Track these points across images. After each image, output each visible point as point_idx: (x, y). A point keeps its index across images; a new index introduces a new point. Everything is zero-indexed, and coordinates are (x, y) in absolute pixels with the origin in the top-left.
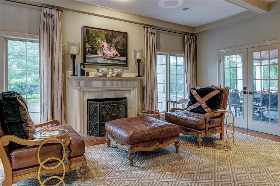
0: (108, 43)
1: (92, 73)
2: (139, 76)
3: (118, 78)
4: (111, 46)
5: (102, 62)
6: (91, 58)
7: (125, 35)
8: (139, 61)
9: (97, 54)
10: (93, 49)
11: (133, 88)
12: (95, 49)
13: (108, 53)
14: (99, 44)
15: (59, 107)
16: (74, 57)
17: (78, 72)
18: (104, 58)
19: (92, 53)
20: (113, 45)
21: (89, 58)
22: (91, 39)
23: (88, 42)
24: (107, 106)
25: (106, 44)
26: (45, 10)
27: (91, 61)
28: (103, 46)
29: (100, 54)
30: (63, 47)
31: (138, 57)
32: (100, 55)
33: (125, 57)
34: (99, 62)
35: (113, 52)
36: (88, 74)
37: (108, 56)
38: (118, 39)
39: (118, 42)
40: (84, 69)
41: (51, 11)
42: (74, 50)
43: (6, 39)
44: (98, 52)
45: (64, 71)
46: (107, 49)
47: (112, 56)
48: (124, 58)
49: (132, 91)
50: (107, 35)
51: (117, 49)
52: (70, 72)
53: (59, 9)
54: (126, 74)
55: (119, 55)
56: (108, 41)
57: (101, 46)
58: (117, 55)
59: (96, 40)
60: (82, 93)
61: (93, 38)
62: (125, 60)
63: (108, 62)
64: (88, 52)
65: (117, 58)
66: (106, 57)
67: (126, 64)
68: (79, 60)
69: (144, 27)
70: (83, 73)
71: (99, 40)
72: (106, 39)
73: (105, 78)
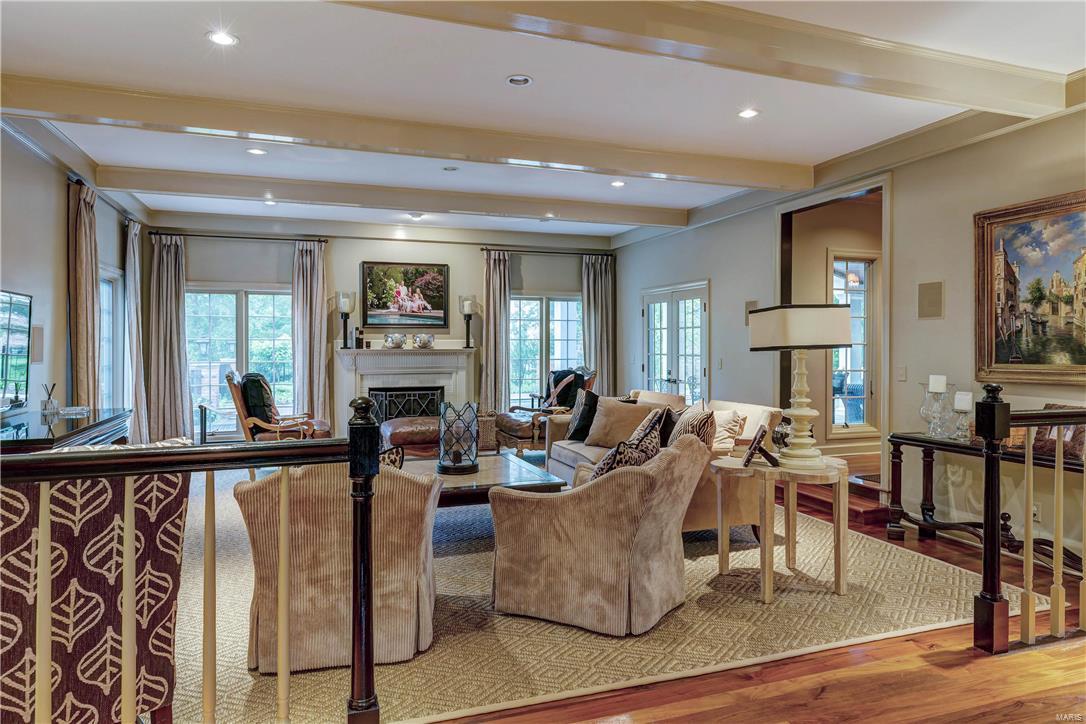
0: (408, 287)
1: (378, 342)
2: (468, 346)
3: (424, 350)
4: (414, 292)
5: (396, 322)
6: (377, 316)
7: (443, 270)
8: (468, 318)
9: (388, 308)
10: (379, 299)
11: (458, 368)
12: (384, 300)
13: (408, 304)
14: (391, 289)
15: (321, 399)
16: (346, 316)
17: (352, 342)
18: (401, 315)
19: (378, 307)
20: (418, 290)
21: (372, 316)
22: (376, 283)
23: (371, 287)
24: (400, 400)
25: (403, 290)
26: (300, 245)
27: (376, 321)
28: (399, 293)
29: (393, 308)
30: (328, 300)
31: (467, 311)
32: (392, 310)
33: (442, 309)
34: (392, 322)
35: (419, 302)
36: (368, 345)
37: (408, 310)
38: (427, 277)
39: (428, 283)
40: (361, 337)
41: (309, 245)
42: (345, 305)
43: (247, 293)
44: (389, 304)
45: (330, 339)
46: (405, 297)
47: (416, 310)
48: (440, 313)
49: (454, 375)
50: (407, 272)
51: (426, 297)
52: (339, 342)
53: (322, 240)
54: (440, 342)
55: (429, 307)
56: (409, 283)
57: (394, 293)
58: (425, 308)
59: (385, 284)
60: (359, 377)
61: (380, 281)
62: (442, 315)
63: (409, 322)
64: (372, 305)
65: (426, 313)
66: (404, 312)
67: (444, 324)
68: (355, 321)
69: (482, 250)
70: (359, 343)
71: (391, 283)
72: (405, 281)
73: (398, 351)
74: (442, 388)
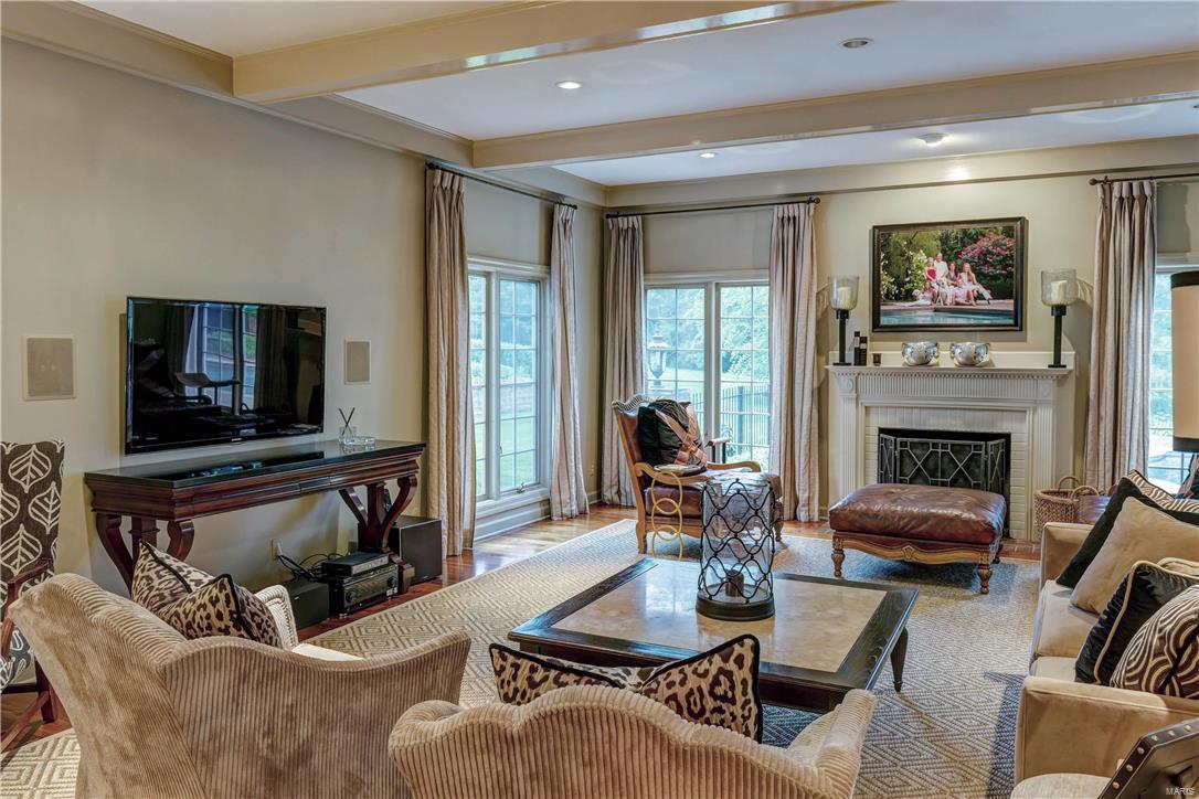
0: (948, 261)
1: (895, 355)
2: (1057, 363)
3: (969, 370)
4: (959, 270)
5: (928, 321)
6: (895, 313)
7: (1014, 228)
8: (1059, 311)
9: (914, 299)
10: (900, 284)
11: (1036, 405)
12: (908, 286)
13: (949, 291)
14: (919, 268)
16: (844, 315)
17: (850, 356)
18: (936, 310)
19: (898, 298)
20: (967, 266)
21: (888, 313)
22: (895, 258)
23: (886, 267)
24: (919, 452)
25: (941, 268)
26: (779, 211)
27: (894, 321)
28: (932, 273)
29: (923, 299)
30: (818, 294)
31: (1056, 297)
32: (921, 301)
33: (1011, 298)
34: (920, 321)
35: (968, 286)
36: (877, 360)
37: (949, 301)
38: (984, 243)
39: (985, 254)
40: (863, 346)
41: (792, 210)
42: (841, 297)
43: (718, 286)
44: (916, 292)
45: (821, 350)
46: (945, 280)
47: (962, 300)
48: (1008, 305)
49: (1029, 416)
50: (947, 237)
51: (981, 277)
52: (835, 355)
53: (812, 199)
54: (1004, 355)
55: (987, 294)
56: (951, 253)
57: (926, 274)
58: (980, 297)
59: (909, 259)
60: (862, 411)
61: (902, 255)
62: (1012, 308)
63: (950, 321)
64: (887, 296)
65: (982, 305)
66: (942, 305)
67: (1016, 323)
68: (860, 321)
69: (1094, 182)
70: (860, 357)
71: (921, 257)
72: (944, 252)
73: (923, 369)
74: (1007, 437)
